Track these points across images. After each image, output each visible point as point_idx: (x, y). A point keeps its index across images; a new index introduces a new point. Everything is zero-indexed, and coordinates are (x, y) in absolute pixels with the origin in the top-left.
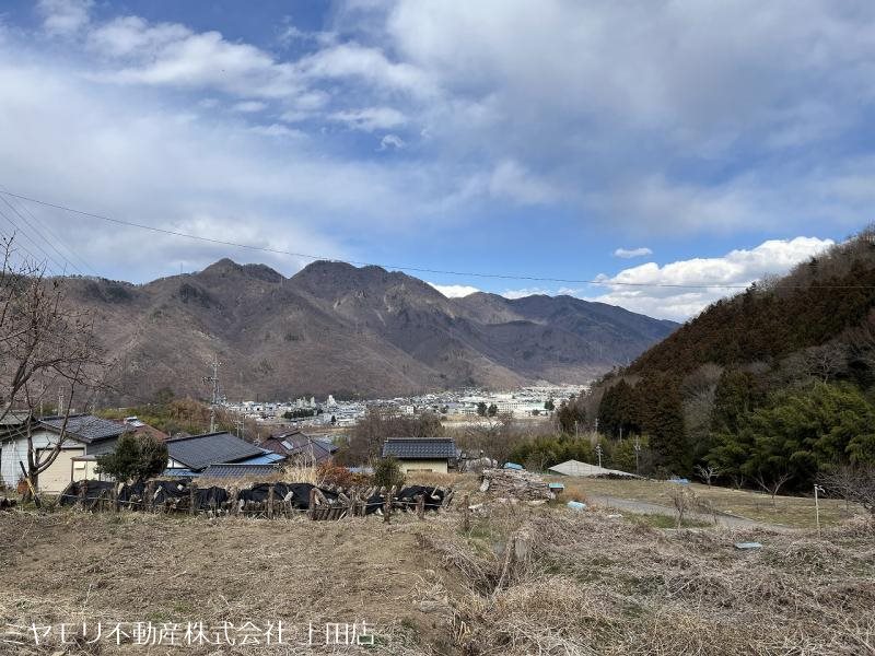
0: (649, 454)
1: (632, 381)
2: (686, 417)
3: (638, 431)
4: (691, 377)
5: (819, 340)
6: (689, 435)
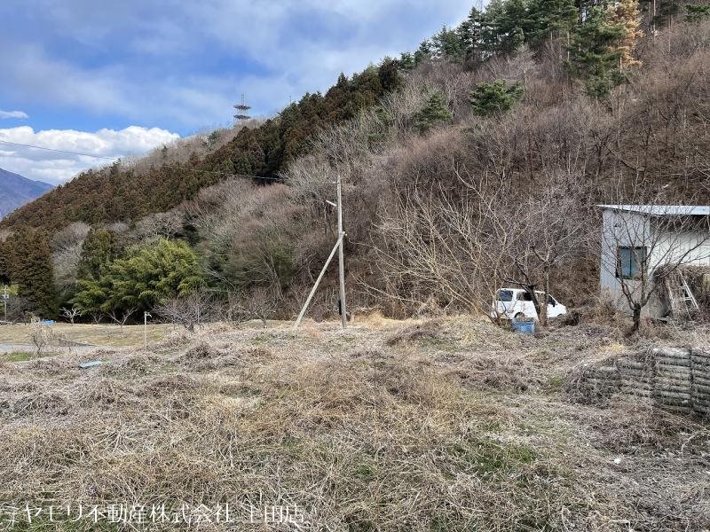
0: (17, 301)
1: (3, 236)
2: (55, 268)
3: (7, 281)
4: (61, 233)
5: (165, 208)
6: (58, 283)
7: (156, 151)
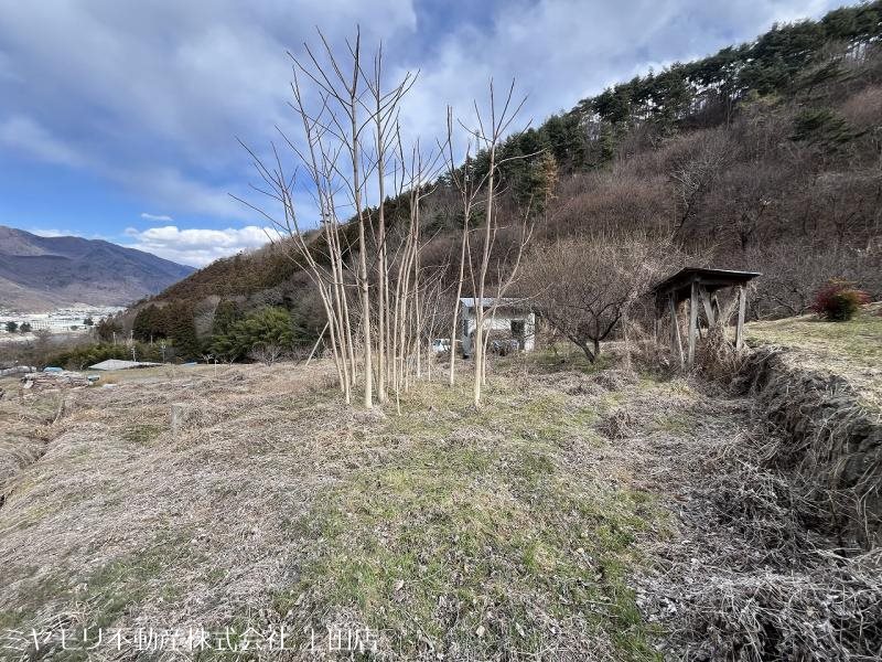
0: (172, 350)
1: (161, 305)
2: (197, 327)
3: (163, 336)
4: (201, 303)
5: (271, 285)
6: (200, 337)
7: (267, 245)
